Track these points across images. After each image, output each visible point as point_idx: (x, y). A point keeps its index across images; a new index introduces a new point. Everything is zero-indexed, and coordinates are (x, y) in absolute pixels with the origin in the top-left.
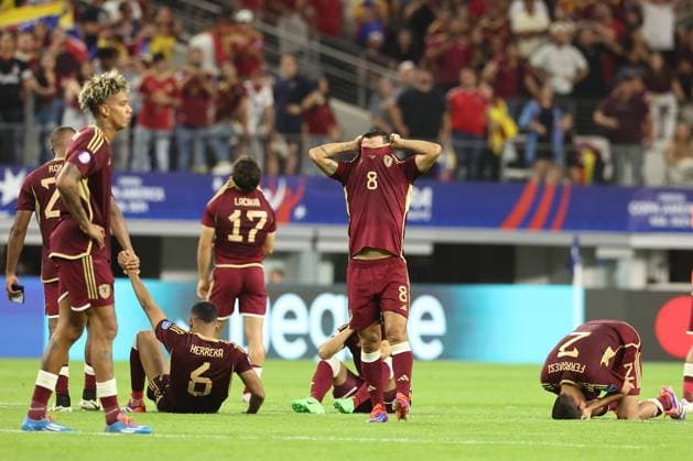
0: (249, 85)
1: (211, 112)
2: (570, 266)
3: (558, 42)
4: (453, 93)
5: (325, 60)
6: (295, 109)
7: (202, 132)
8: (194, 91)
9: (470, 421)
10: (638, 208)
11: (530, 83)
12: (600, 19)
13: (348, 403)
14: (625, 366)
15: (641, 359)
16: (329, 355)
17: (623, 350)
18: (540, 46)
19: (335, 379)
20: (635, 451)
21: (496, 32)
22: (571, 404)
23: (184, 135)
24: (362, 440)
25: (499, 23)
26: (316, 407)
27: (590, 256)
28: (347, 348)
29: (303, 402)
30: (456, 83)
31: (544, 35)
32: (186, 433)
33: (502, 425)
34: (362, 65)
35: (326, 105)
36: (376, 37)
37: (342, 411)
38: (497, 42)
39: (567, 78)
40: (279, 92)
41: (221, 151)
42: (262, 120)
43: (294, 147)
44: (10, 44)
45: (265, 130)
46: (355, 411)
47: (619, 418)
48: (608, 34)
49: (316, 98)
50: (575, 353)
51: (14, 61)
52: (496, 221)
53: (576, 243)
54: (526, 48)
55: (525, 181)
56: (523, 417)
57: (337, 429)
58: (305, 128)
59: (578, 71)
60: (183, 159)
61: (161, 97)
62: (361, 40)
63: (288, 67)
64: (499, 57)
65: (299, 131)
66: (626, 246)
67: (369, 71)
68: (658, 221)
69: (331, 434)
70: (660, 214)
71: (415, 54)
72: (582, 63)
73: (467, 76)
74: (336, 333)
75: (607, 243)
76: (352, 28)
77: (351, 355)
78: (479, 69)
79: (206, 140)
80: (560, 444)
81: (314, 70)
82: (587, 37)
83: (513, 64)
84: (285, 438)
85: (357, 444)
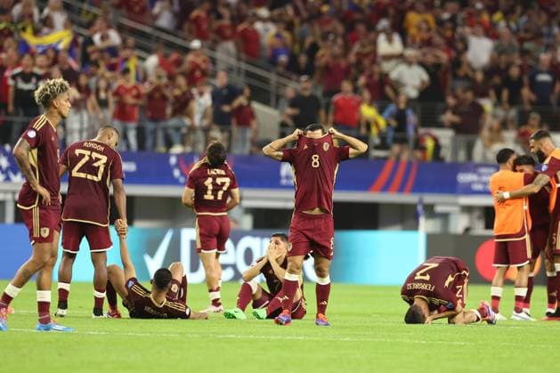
0: (195, 91)
1: (169, 110)
2: (416, 217)
3: (409, 63)
4: (336, 98)
5: (249, 74)
6: (226, 108)
7: (162, 124)
8: (157, 95)
9: (347, 324)
10: (464, 178)
11: (389, 91)
12: (437, 46)
13: (262, 312)
14: (458, 287)
15: (469, 283)
16: (250, 279)
17: (460, 276)
18: (397, 65)
19: (254, 296)
20: (461, 346)
21: (366, 55)
22: (420, 312)
23: (150, 126)
24: (272, 338)
25: (368, 49)
26: (240, 314)
27: (430, 211)
28: (262, 275)
29: (232, 312)
30: (339, 91)
31: (400, 57)
32: (150, 333)
33: (368, 327)
34: (273, 78)
35: (249, 105)
36: (283, 58)
37: (259, 318)
38: (366, 62)
39: (415, 87)
40: (216, 97)
41: (175, 137)
42: (204, 116)
43: (226, 135)
44: (30, 62)
45: (206, 123)
46: (268, 318)
47: (449, 323)
48: (444, 57)
49: (241, 100)
50: (427, 278)
51: (33, 74)
52: (366, 186)
53: (421, 202)
54: (386, 66)
55: (385, 159)
56: (384, 322)
57: (254, 330)
58: (234, 121)
59: (423, 82)
60: (149, 142)
61: (129, 100)
62: (273, 61)
63: (221, 80)
64: (367, 72)
65: (229, 124)
66: (455, 204)
67: (278, 83)
68: (478, 187)
69: (251, 333)
70: (479, 182)
71: (309, 71)
72: (425, 76)
73: (346, 86)
74: (254, 263)
75: (442, 202)
76: (267, 53)
77: (265, 279)
78: (354, 81)
79: (165, 129)
80: (409, 341)
81: (240, 81)
82: (430, 59)
83: (376, 77)
84: (219, 336)
85: (268, 340)
